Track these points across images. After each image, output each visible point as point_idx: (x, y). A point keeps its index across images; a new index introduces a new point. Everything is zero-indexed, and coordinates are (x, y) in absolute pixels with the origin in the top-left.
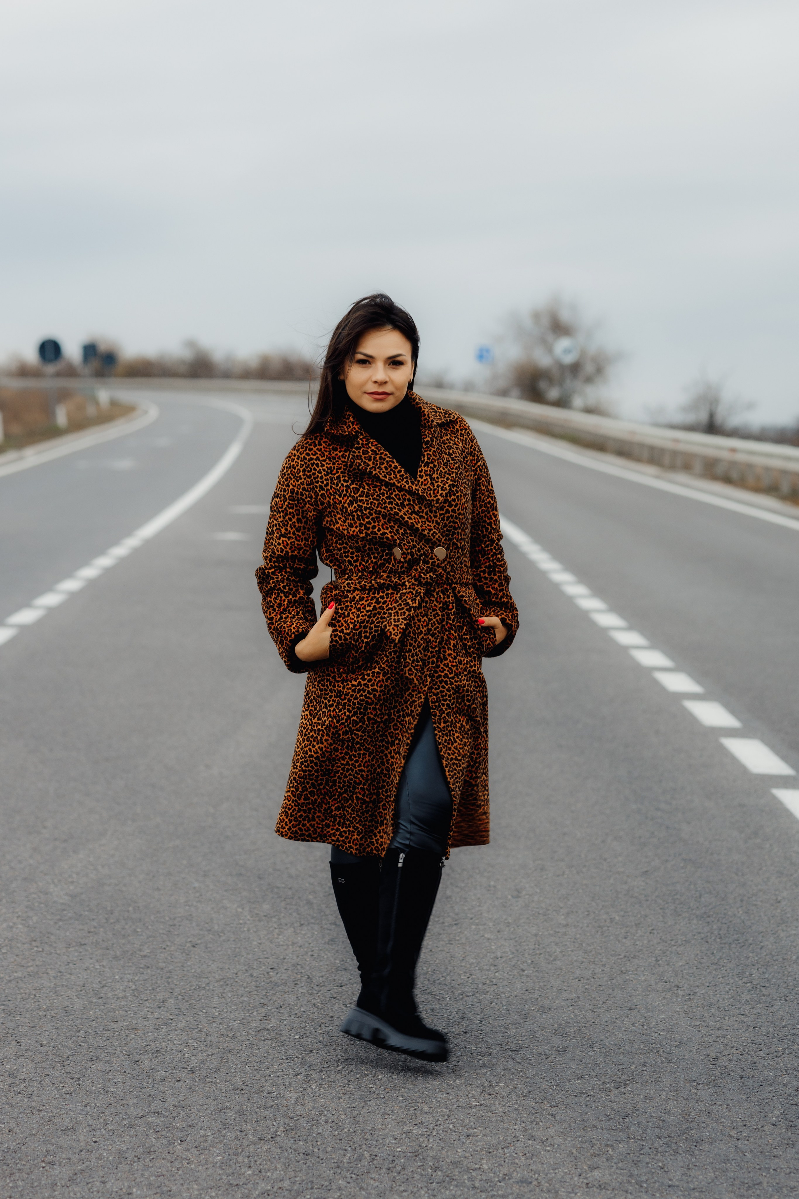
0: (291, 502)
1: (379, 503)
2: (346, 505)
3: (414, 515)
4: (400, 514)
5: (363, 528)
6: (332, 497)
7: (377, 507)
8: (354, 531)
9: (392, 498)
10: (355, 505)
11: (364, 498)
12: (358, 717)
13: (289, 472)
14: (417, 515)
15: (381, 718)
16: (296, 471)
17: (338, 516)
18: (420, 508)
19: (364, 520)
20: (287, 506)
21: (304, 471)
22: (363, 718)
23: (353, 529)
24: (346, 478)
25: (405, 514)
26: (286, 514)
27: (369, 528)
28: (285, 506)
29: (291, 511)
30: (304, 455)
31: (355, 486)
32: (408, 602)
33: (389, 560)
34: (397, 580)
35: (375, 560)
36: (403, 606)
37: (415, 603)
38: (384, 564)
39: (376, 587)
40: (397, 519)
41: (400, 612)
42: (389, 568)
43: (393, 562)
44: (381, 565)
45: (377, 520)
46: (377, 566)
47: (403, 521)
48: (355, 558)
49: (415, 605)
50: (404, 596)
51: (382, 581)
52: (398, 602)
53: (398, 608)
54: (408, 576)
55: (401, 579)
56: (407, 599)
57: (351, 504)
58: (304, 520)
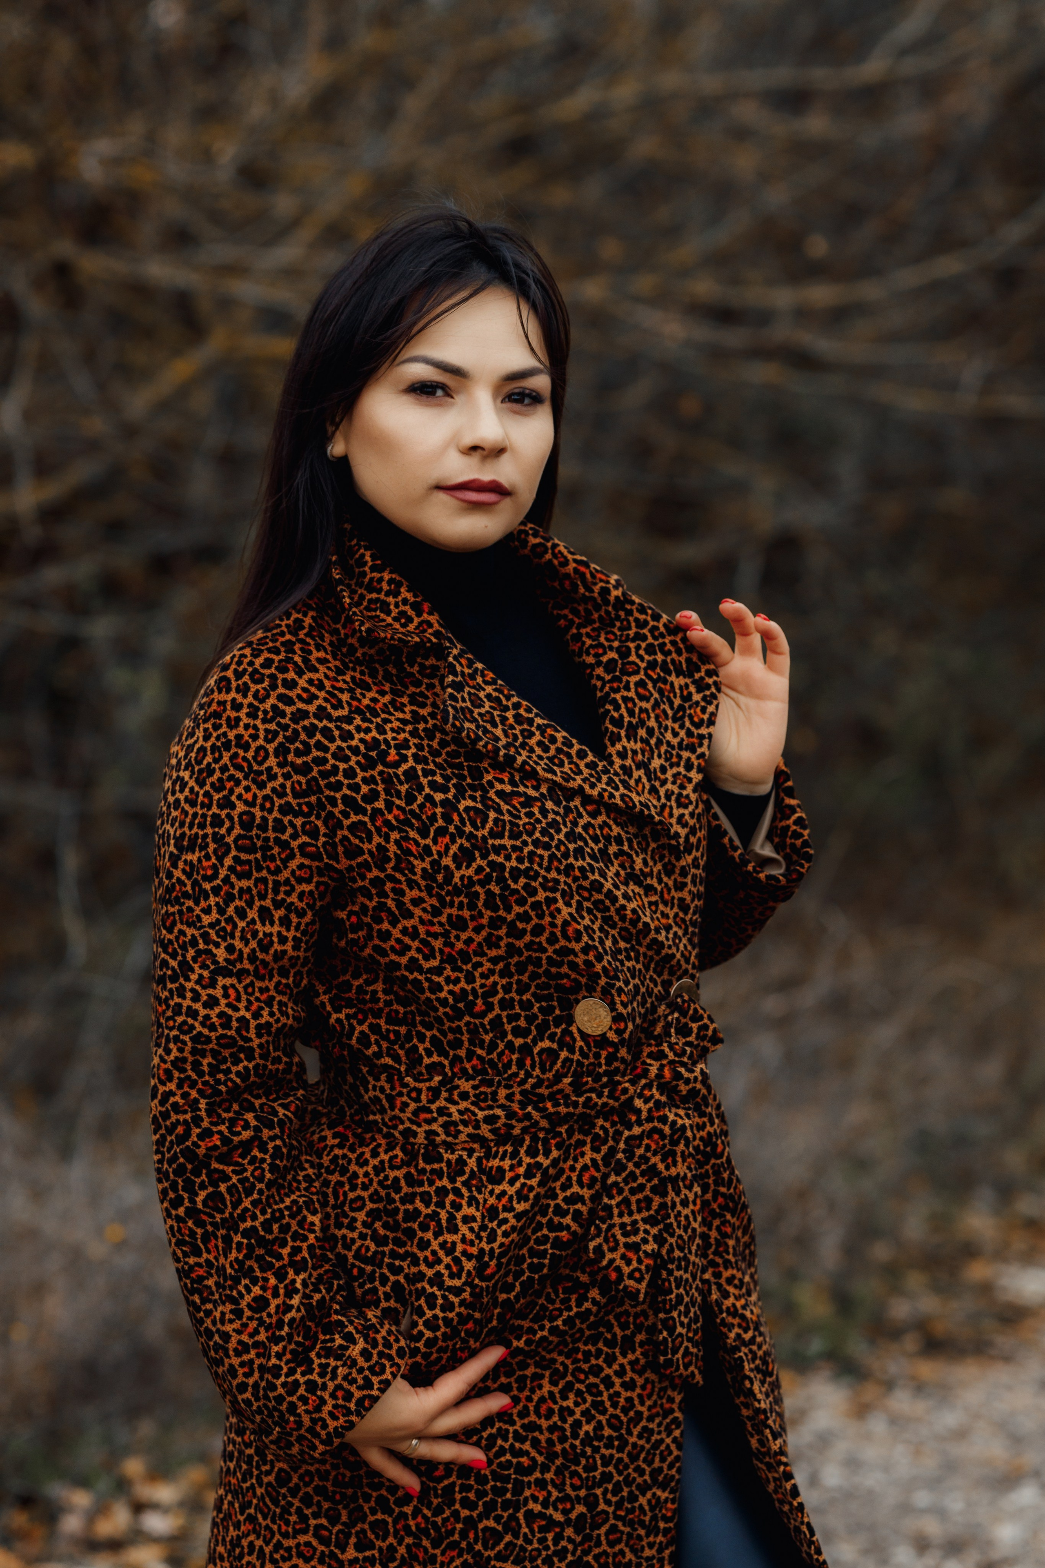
1: (552, 857)
2: (447, 862)
5: (503, 932)
6: (395, 836)
7: (548, 870)
12: (498, 1519)
15: (565, 1512)
19: (508, 909)
21: (282, 751)
22: (512, 1517)
23: (465, 936)
27: (524, 931)
30: (272, 701)
32: (655, 1165)
33: (568, 1039)
34: (608, 1097)
35: (519, 1042)
36: (641, 1180)
37: (675, 1164)
38: (552, 1054)
39: (543, 1129)
40: (596, 903)
41: (633, 1199)
42: (571, 1065)
43: (582, 1043)
44: (544, 1056)
45: (548, 908)
46: (533, 1060)
47: (612, 909)
48: (450, 1036)
49: (673, 1171)
50: (639, 1147)
51: (563, 1110)
52: (625, 1168)
53: (627, 1188)
54: (633, 1082)
55: (618, 1093)
56: (649, 1154)
57: (465, 858)
58: (278, 914)
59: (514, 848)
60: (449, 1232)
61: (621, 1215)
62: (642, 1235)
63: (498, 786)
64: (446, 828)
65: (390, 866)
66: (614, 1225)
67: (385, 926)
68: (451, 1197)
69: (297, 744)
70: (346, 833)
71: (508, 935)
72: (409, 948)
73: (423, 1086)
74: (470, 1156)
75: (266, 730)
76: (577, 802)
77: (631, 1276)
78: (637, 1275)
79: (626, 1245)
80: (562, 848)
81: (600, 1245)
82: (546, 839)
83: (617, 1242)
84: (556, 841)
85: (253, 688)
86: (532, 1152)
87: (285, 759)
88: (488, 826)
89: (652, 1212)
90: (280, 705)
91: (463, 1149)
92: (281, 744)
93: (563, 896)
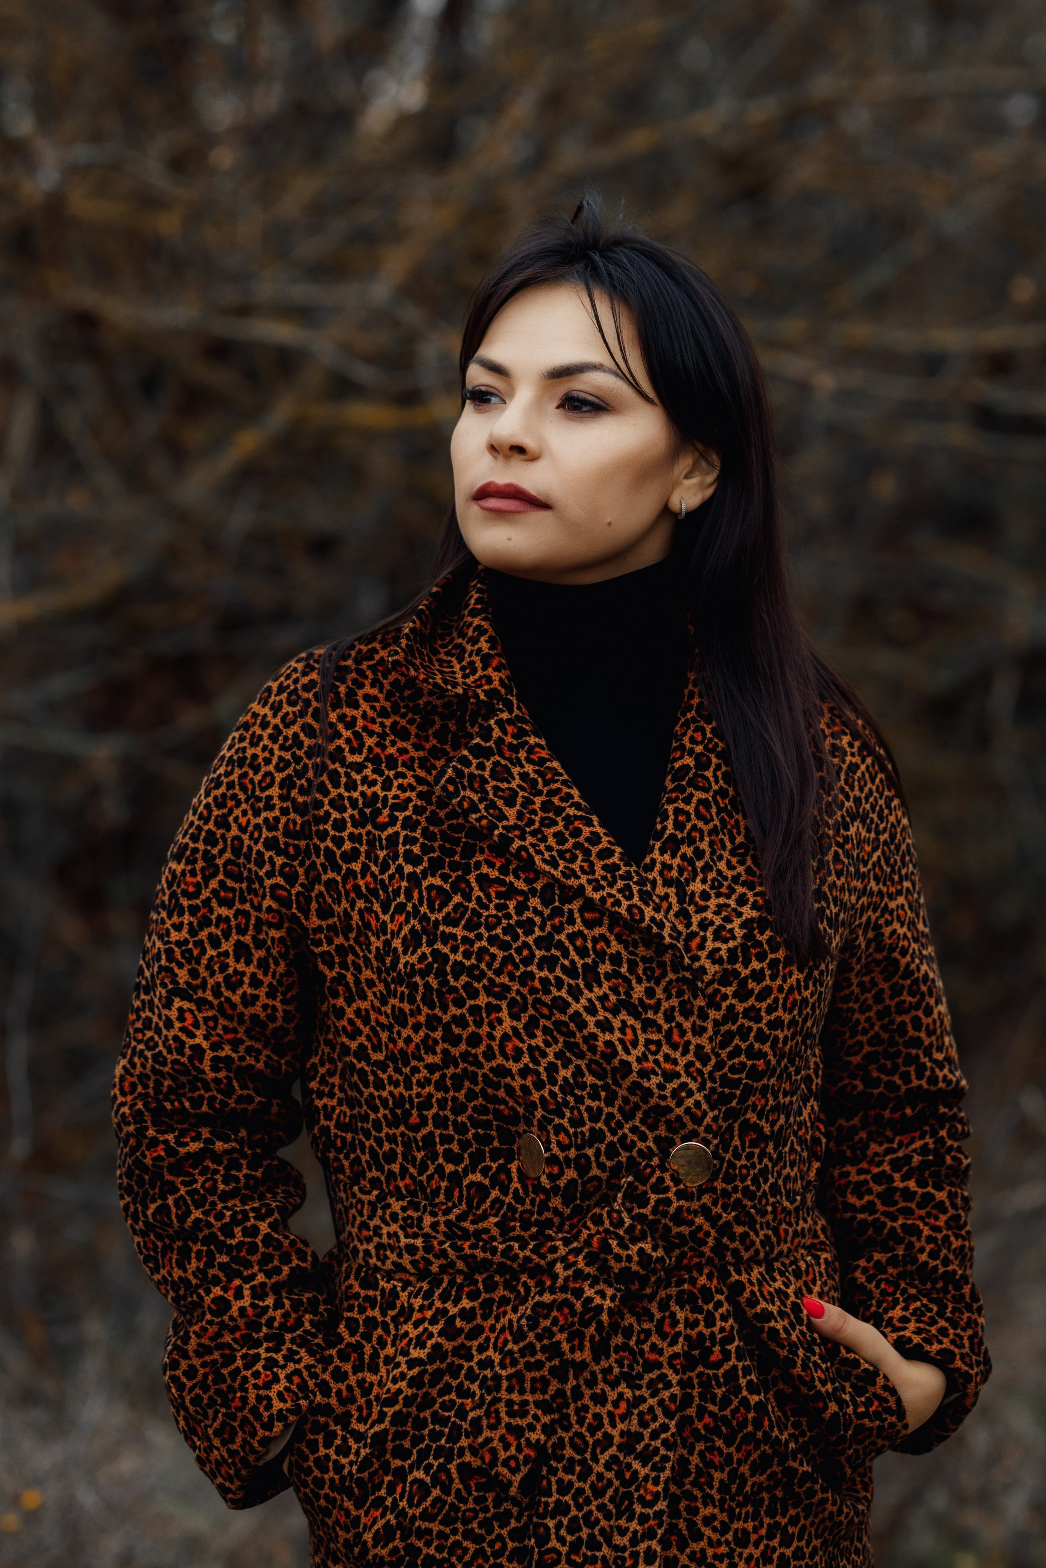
0: (230, 883)
2: (397, 943)
3: (623, 1015)
4: (575, 1007)
5: (438, 1034)
6: (360, 904)
7: (498, 972)
8: (408, 1040)
9: (560, 945)
10: (425, 949)
11: (459, 932)
13: (235, 777)
14: (637, 1016)
16: (257, 778)
17: (367, 974)
18: (650, 993)
19: (445, 1009)
20: (214, 892)
23: (405, 1033)
24: (416, 849)
25: (591, 1010)
26: (205, 922)
28: (205, 894)
29: (224, 911)
30: (296, 728)
31: (437, 881)
32: (559, 1343)
33: (503, 1177)
34: (532, 1251)
35: (449, 1168)
36: (539, 1356)
37: (581, 1348)
38: (482, 1191)
39: (460, 1272)
40: (558, 1024)
41: (529, 1375)
42: (501, 1208)
43: (518, 1186)
44: (473, 1191)
45: (488, 1016)
46: (461, 1192)
47: (578, 1035)
48: (387, 1146)
49: (578, 1356)
50: (546, 1317)
51: (479, 1254)
52: (524, 1338)
53: (522, 1361)
54: (566, 1242)
55: (544, 1250)
56: (555, 1329)
57: (412, 941)
58: (258, 954)
59: (465, 940)
60: (370, 1371)
61: (510, 1390)
62: (529, 1419)
63: (485, 869)
64: (405, 905)
65: (352, 935)
66: (499, 1400)
67: (340, 1002)
68: (380, 1331)
69: (303, 781)
70: (323, 889)
71: (444, 1039)
72: (360, 1033)
73: (365, 1198)
74: (404, 1290)
75: (280, 758)
76: (575, 906)
77: (505, 1463)
78: (513, 1464)
79: (508, 1426)
80: (525, 953)
81: (479, 1418)
82: (508, 938)
83: (499, 1420)
84: (519, 943)
85: (286, 708)
86: (444, 1298)
87: (289, 793)
88: (446, 910)
89: (547, 1397)
90: (302, 735)
91: (400, 1280)
92: (289, 777)
93: (510, 1007)
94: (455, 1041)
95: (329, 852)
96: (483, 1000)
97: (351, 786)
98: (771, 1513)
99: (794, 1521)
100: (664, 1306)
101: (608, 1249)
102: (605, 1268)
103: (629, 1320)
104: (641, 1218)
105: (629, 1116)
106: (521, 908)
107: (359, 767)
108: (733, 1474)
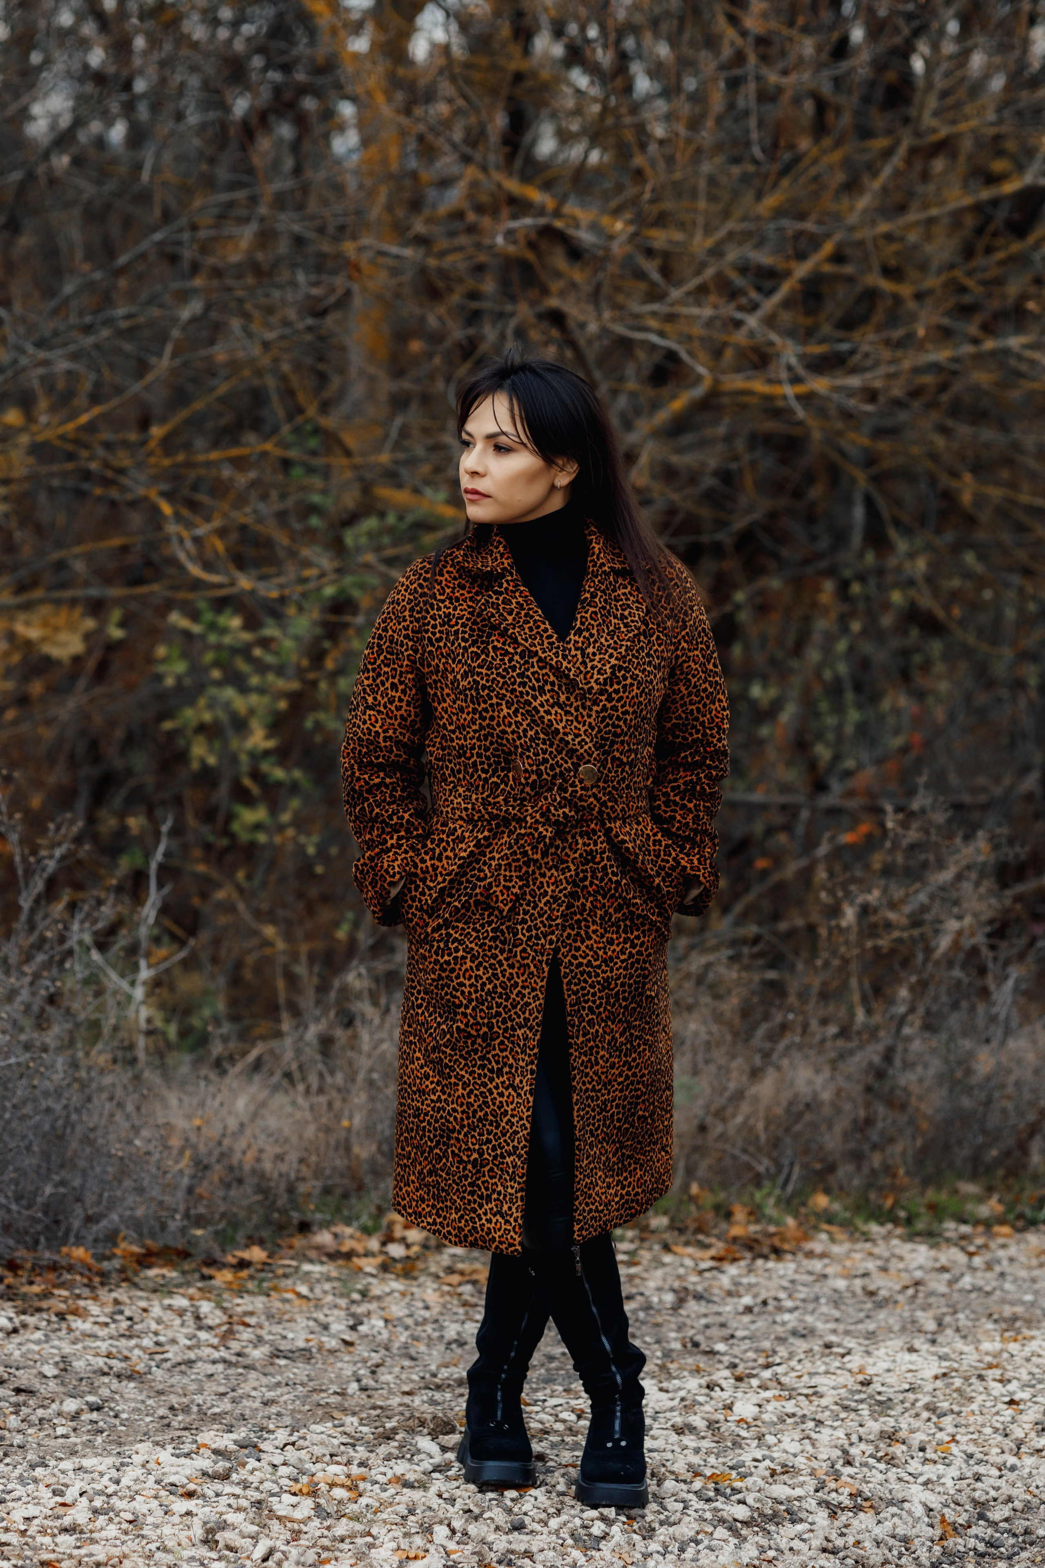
0: (389, 656)
2: (459, 677)
3: (556, 708)
4: (534, 704)
5: (477, 716)
6: (443, 661)
8: (465, 719)
9: (528, 677)
10: (470, 679)
11: (484, 671)
14: (562, 709)
18: (568, 699)
19: (479, 705)
20: (382, 661)
24: (467, 636)
25: (542, 705)
26: (379, 675)
28: (379, 662)
29: (387, 669)
31: (475, 649)
32: (527, 851)
33: (506, 779)
34: (517, 811)
35: (484, 775)
36: (518, 856)
37: (537, 853)
38: (497, 785)
39: (486, 820)
40: (528, 711)
41: (514, 864)
42: (505, 792)
43: (512, 783)
44: (493, 785)
45: (497, 708)
46: (488, 786)
47: (537, 716)
48: (458, 767)
49: (535, 857)
50: (522, 839)
51: (495, 812)
52: (512, 848)
53: (511, 858)
54: (532, 807)
55: (523, 811)
56: (525, 845)
57: (465, 676)
58: (401, 687)
59: (486, 674)
61: (505, 870)
62: (513, 883)
63: (496, 643)
64: (462, 660)
67: (436, 704)
68: (444, 844)
69: (419, 608)
71: (480, 718)
72: (444, 718)
74: (460, 828)
75: (409, 599)
76: (535, 659)
77: (502, 902)
78: (505, 902)
80: (513, 680)
82: (505, 673)
84: (510, 676)
86: (478, 832)
87: (413, 614)
88: (479, 662)
89: (521, 874)
90: (418, 588)
91: (459, 824)
93: (506, 703)
94: (484, 719)
95: (430, 639)
96: (495, 701)
97: (439, 609)
98: (625, 932)
99: (638, 937)
100: (573, 837)
101: (549, 810)
102: (548, 819)
103: (558, 842)
104: (565, 798)
105: (560, 753)
106: (511, 660)
107: (443, 601)
108: (606, 912)
